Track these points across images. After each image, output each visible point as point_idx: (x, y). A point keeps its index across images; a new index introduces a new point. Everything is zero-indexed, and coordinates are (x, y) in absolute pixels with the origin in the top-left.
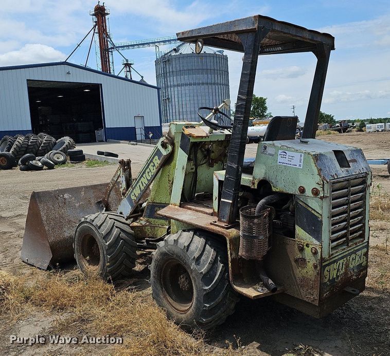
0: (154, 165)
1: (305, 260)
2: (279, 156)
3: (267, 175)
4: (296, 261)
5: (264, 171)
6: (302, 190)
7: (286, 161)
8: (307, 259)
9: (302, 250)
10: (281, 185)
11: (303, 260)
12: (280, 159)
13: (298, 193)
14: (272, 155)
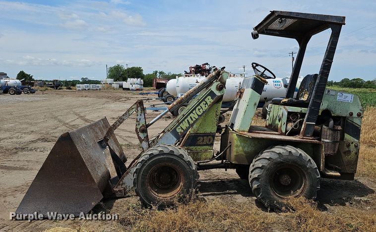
0: (206, 103)
1: (350, 151)
2: (338, 96)
3: (329, 107)
4: (345, 153)
5: (327, 105)
6: (351, 114)
7: (342, 99)
8: (352, 150)
9: (348, 146)
10: (338, 112)
11: (349, 152)
12: (338, 98)
13: (348, 115)
14: (334, 95)
